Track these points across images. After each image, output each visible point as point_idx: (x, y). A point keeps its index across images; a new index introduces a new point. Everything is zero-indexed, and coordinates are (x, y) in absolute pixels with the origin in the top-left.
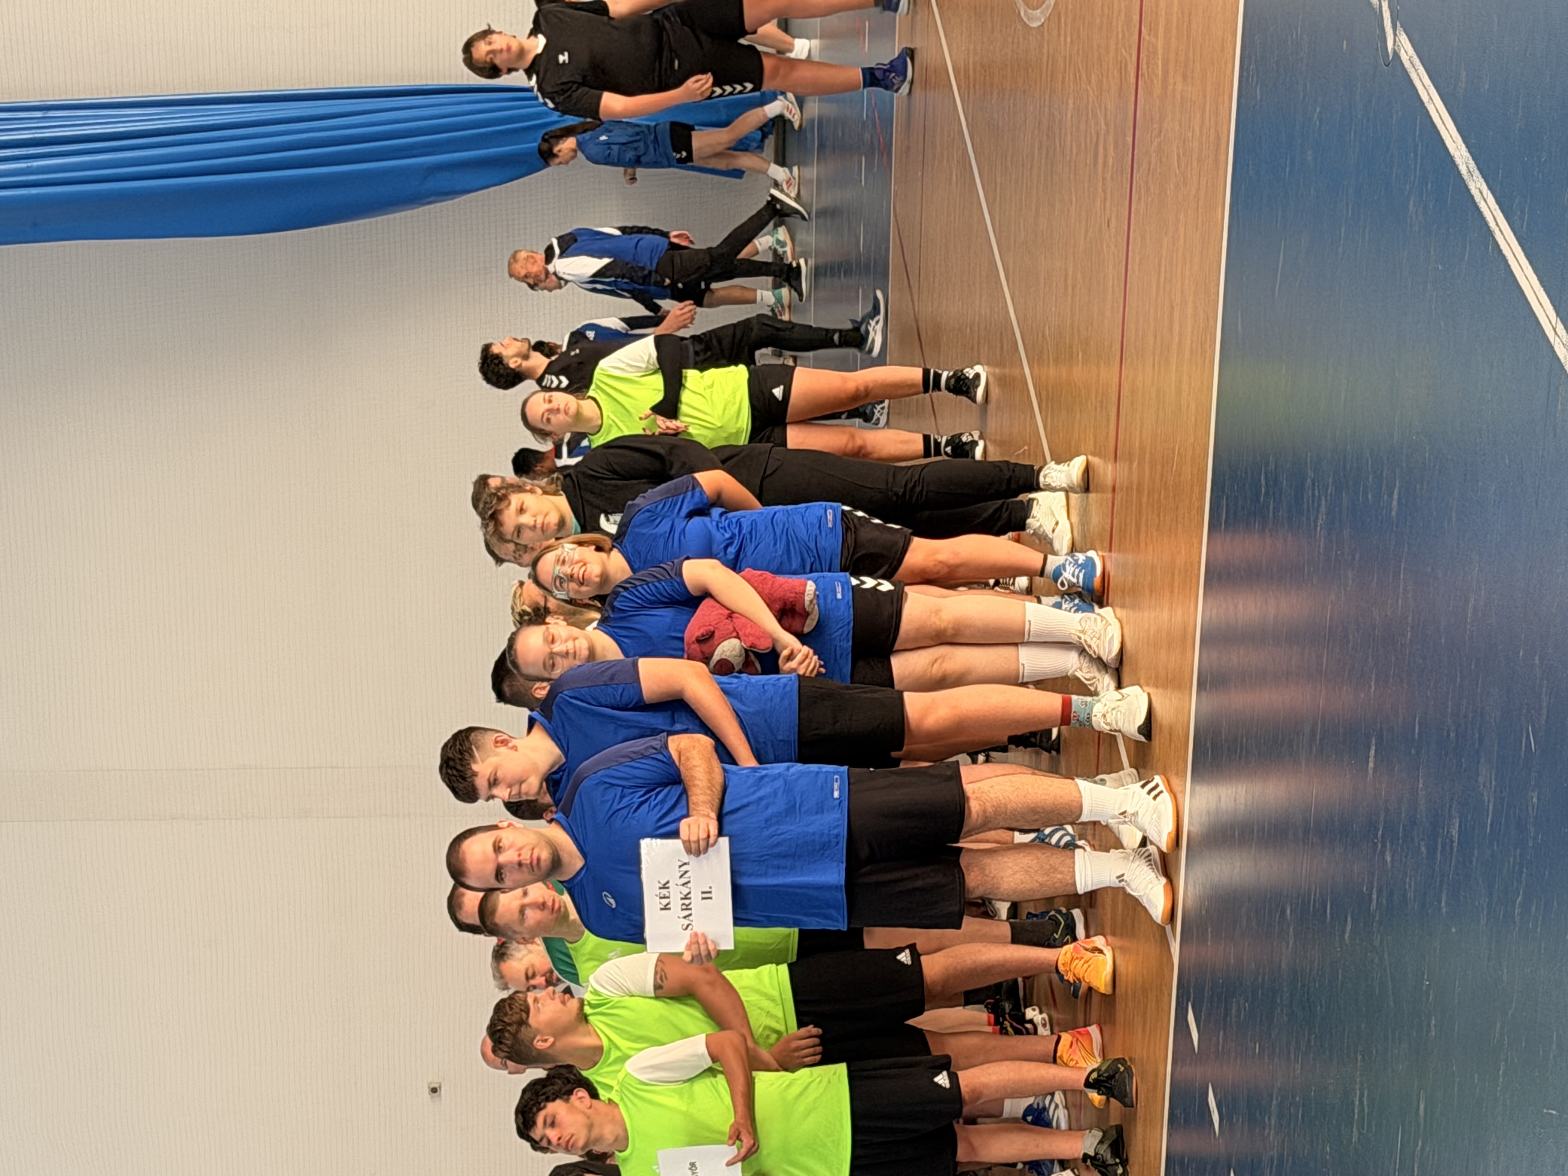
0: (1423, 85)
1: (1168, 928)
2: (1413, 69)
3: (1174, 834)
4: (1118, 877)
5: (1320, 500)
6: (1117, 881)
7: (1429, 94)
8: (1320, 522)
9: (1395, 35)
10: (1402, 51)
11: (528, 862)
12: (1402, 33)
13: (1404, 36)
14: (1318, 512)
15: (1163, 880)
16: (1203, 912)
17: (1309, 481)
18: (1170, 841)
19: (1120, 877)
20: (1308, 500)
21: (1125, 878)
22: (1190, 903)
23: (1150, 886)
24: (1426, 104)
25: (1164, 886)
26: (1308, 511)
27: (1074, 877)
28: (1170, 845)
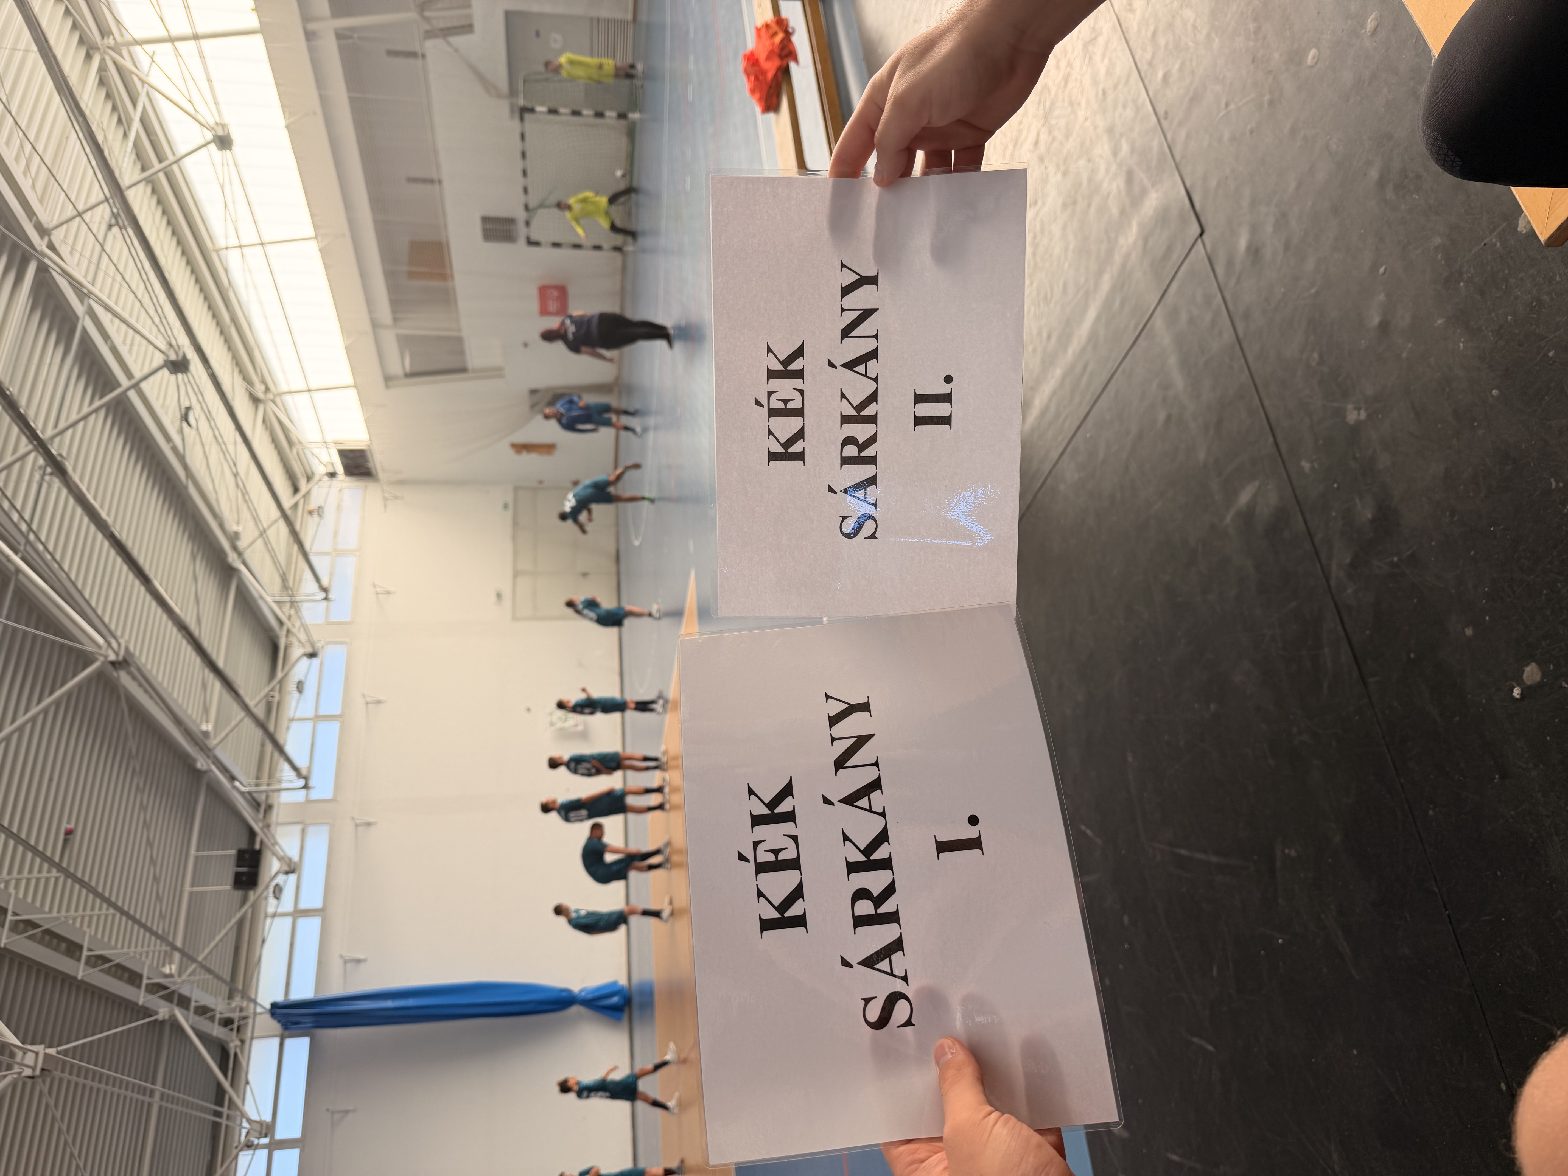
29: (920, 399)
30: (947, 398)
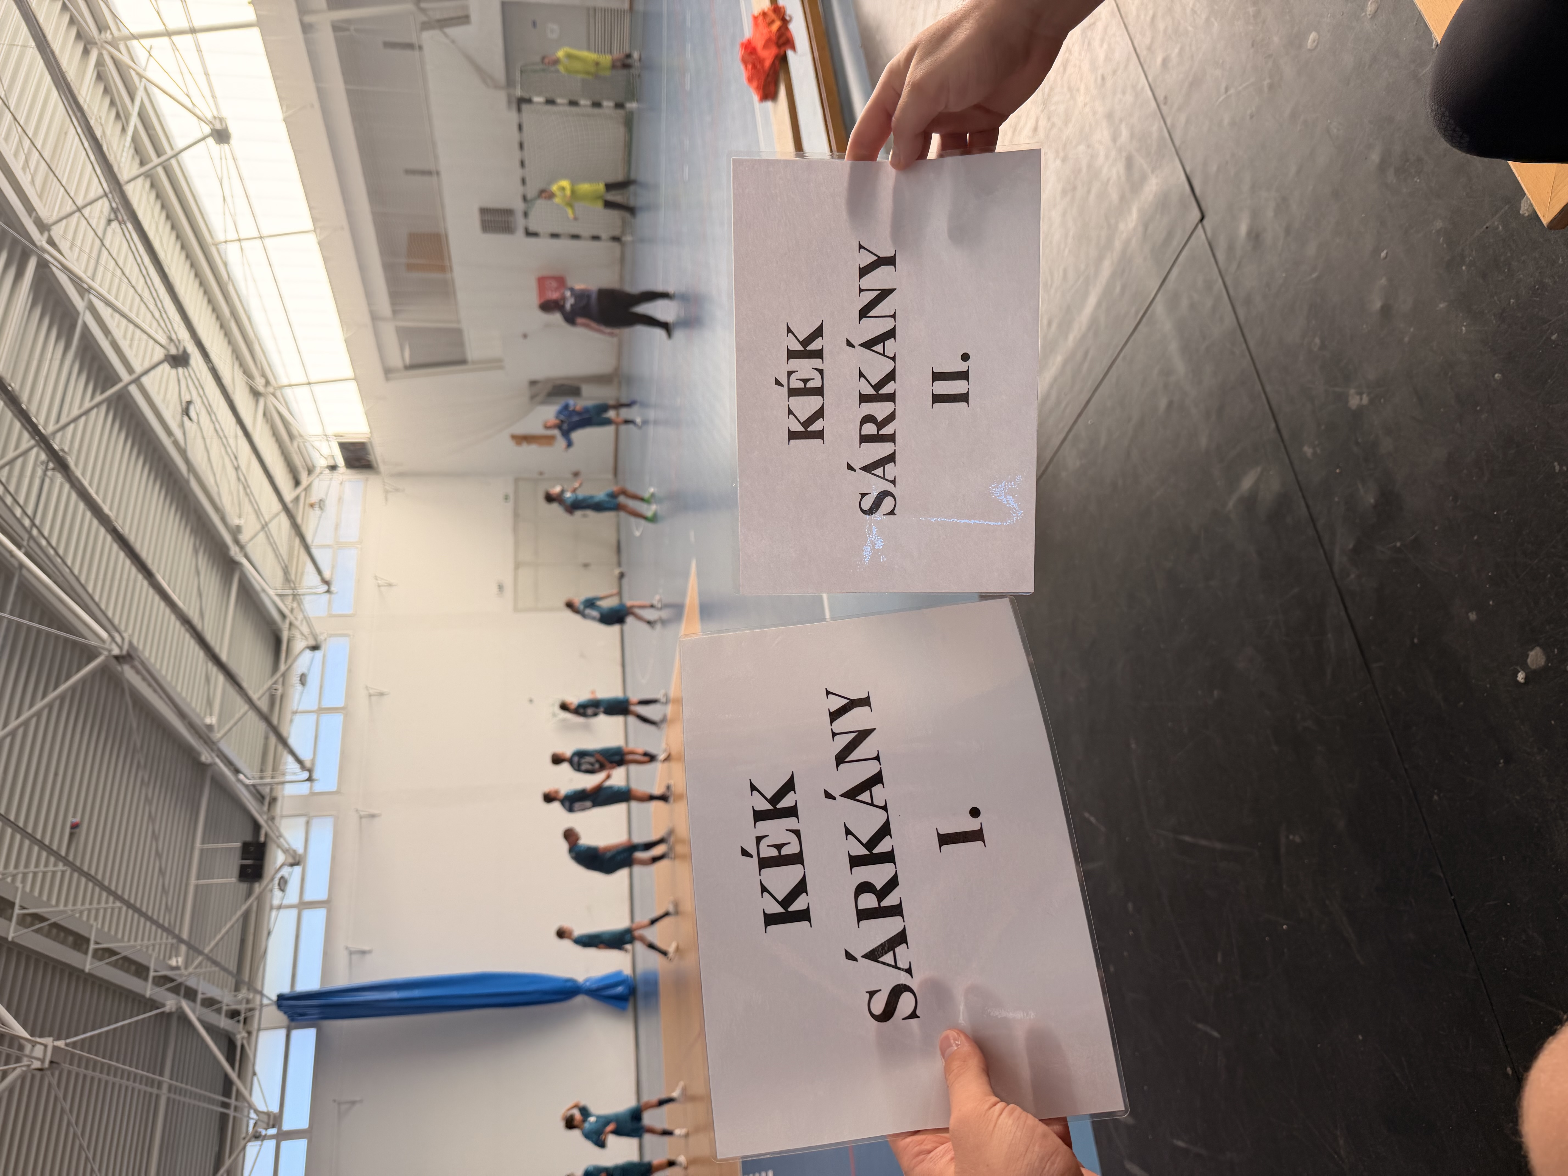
29: (937, 377)
30: (964, 376)
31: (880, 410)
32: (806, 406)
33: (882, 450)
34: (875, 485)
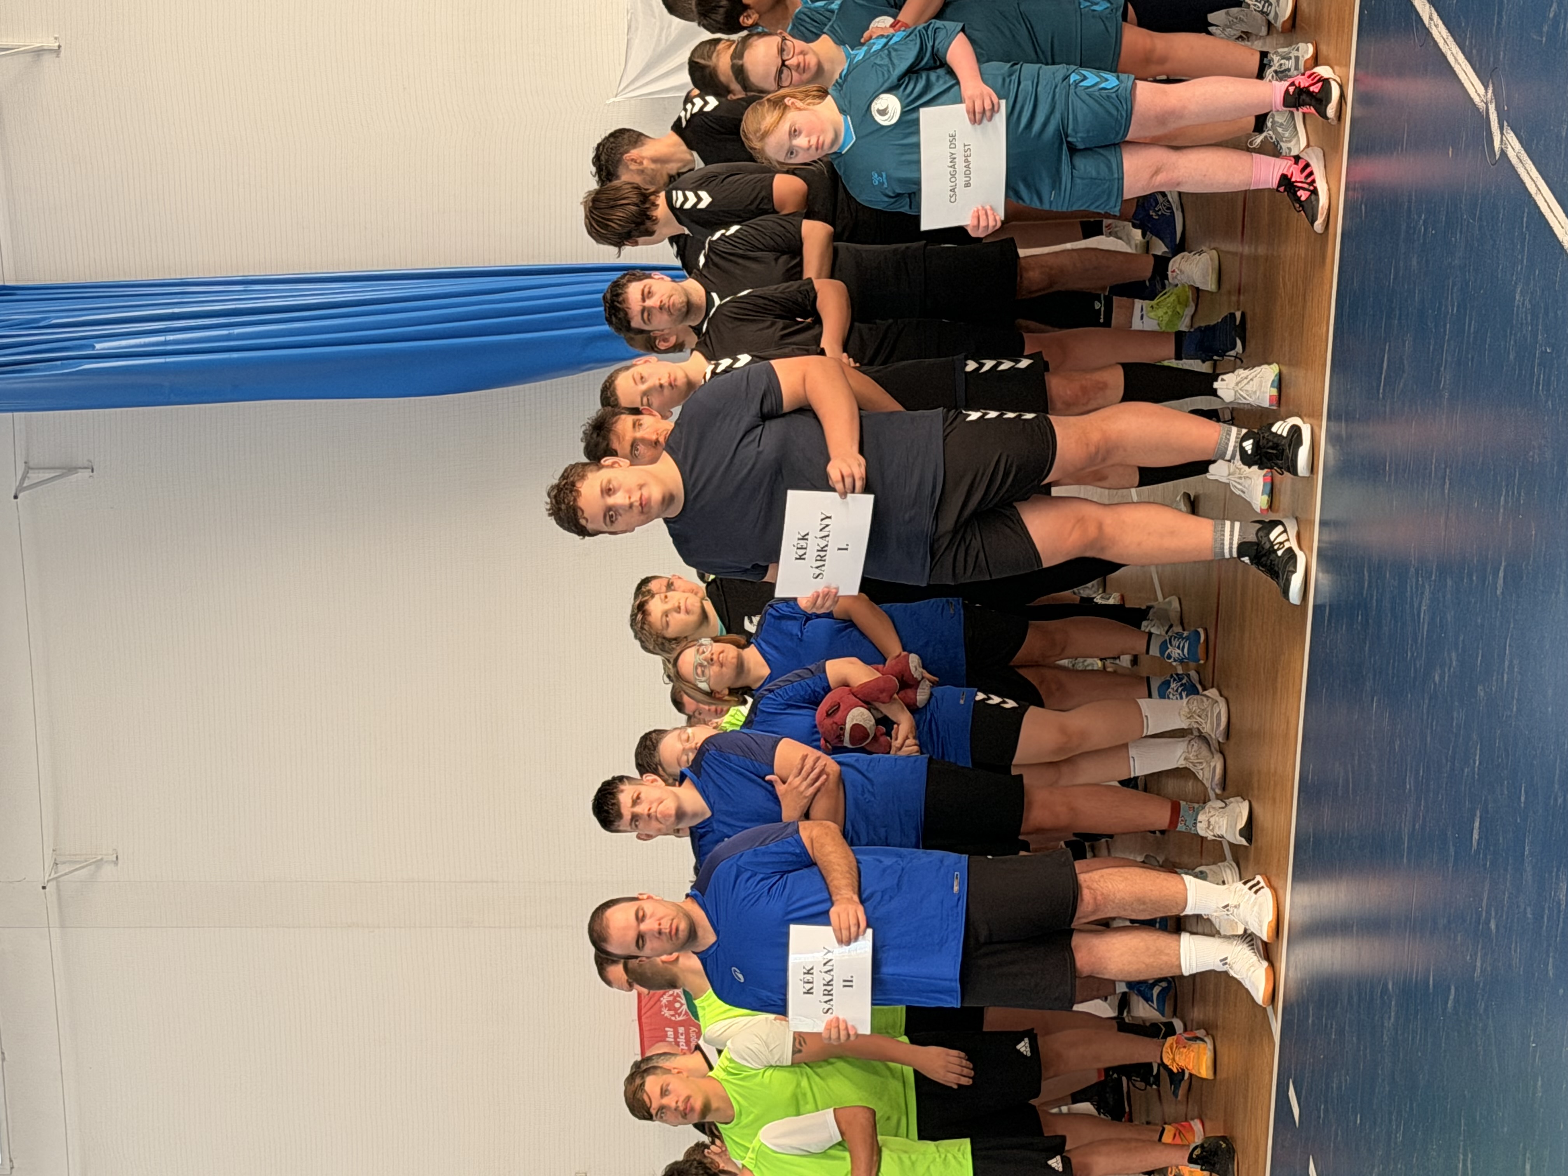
0: (1531, 178)
1: (1270, 1009)
2: (1520, 165)
3: (1274, 924)
4: (1221, 961)
5: (1423, 586)
6: (1221, 964)
7: (1536, 186)
8: (1424, 608)
9: (1502, 134)
10: (1510, 148)
11: (668, 931)
12: (1510, 131)
13: (1512, 134)
14: (1422, 598)
15: (1265, 964)
16: (1305, 992)
17: (1412, 569)
18: (1270, 930)
19: (1224, 961)
20: (1411, 588)
21: (1228, 961)
22: (1291, 984)
23: (1252, 969)
24: (1534, 195)
25: (1266, 969)
26: (1412, 599)
27: (1179, 958)
28: (1271, 934)
30: (851, 981)
31: (829, 988)
32: (808, 986)
33: (829, 997)
34: (827, 1006)
